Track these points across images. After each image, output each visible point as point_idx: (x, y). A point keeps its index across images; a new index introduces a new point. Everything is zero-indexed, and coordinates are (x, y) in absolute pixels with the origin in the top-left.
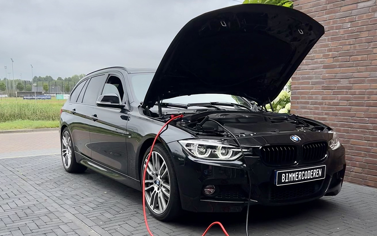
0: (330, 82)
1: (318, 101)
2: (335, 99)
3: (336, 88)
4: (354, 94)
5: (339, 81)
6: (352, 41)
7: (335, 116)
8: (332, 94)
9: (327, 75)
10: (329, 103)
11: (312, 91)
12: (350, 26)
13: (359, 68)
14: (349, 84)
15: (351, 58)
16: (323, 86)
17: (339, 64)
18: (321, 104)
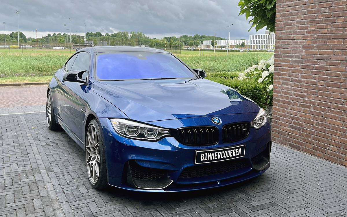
0: (308, 62)
1: (298, 79)
2: (313, 79)
3: (314, 68)
4: (330, 75)
5: (316, 62)
6: (329, 25)
7: (313, 95)
8: (310, 73)
9: (306, 55)
10: (308, 81)
11: (292, 68)
12: (327, 11)
13: (336, 51)
14: (326, 65)
15: (328, 41)
16: (302, 65)
17: (317, 46)
18: (300, 82)
